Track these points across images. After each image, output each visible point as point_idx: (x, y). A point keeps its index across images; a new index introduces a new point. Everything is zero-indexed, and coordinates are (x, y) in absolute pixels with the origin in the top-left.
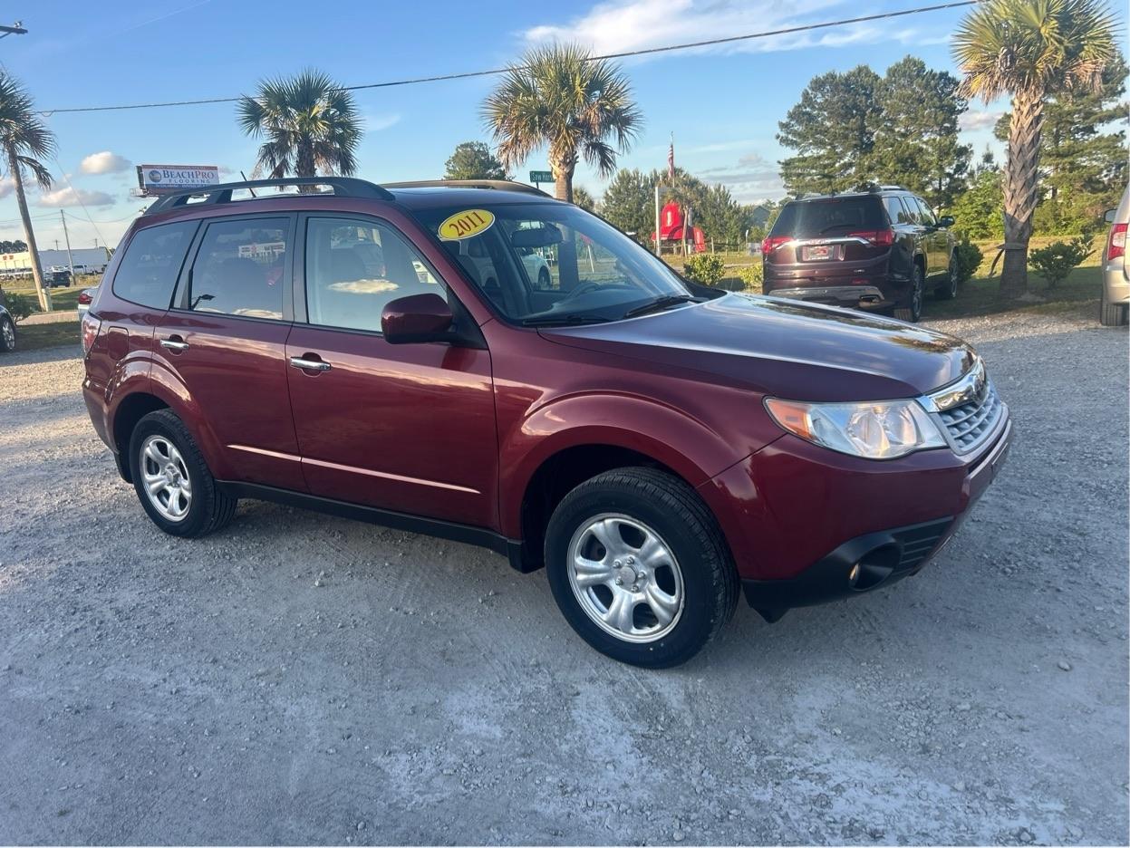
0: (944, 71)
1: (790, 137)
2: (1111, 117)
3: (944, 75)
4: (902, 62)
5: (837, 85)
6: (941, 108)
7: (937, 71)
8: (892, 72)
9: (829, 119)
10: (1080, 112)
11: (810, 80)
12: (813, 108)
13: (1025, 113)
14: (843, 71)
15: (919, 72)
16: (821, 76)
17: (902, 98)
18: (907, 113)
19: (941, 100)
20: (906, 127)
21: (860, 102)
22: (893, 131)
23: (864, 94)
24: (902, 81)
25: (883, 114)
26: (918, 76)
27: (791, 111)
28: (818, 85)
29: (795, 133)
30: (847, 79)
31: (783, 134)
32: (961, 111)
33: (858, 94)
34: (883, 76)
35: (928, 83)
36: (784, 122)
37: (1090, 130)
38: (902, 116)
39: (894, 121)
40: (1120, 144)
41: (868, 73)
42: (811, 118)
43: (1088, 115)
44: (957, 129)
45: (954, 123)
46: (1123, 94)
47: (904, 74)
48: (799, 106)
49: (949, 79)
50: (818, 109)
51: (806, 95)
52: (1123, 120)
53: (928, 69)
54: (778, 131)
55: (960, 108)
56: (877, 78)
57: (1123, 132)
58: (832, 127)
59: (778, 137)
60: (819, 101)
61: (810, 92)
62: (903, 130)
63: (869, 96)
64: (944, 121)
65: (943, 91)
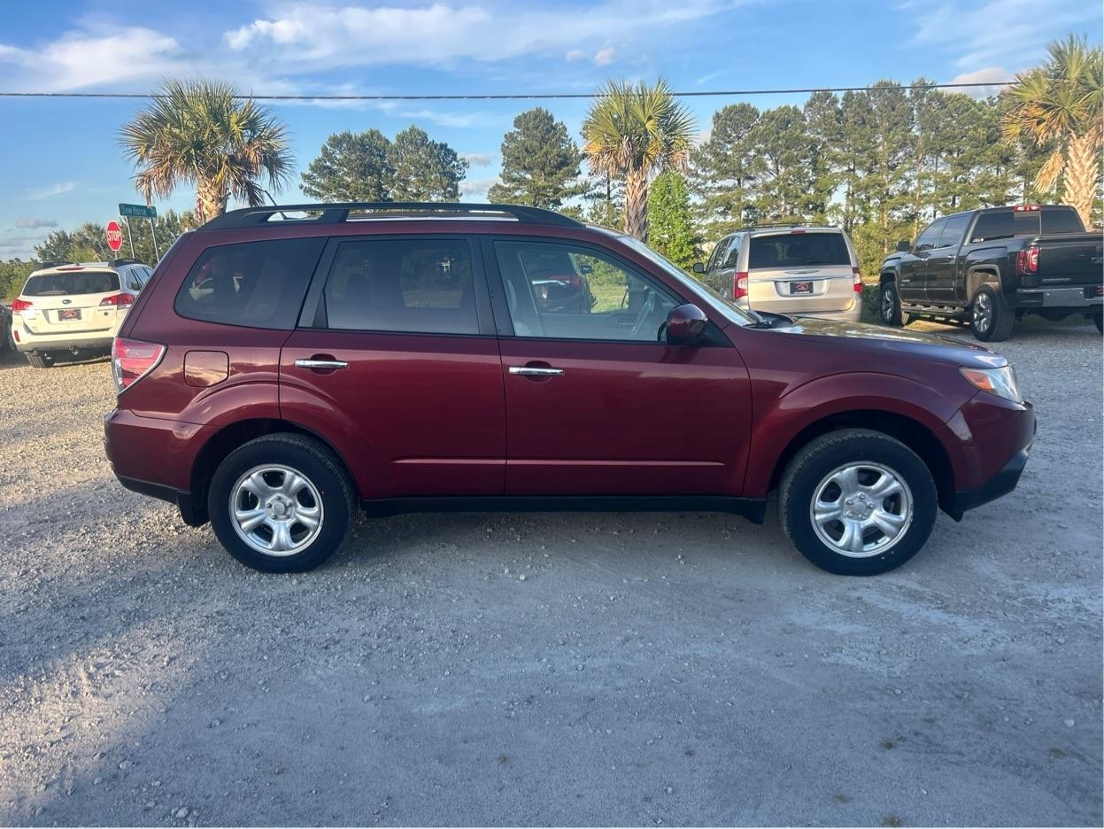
0: (444, 143)
1: (313, 188)
2: (573, 193)
3: (443, 146)
4: (408, 130)
5: (354, 144)
6: (444, 174)
7: (438, 142)
8: (401, 139)
9: (347, 174)
10: (551, 187)
11: (329, 137)
12: (333, 163)
13: (637, 187)
14: (358, 132)
15: (423, 141)
16: (338, 135)
17: (412, 163)
18: (417, 175)
19: (444, 168)
20: (417, 188)
21: (376, 162)
22: (406, 190)
23: (379, 155)
24: (410, 147)
25: (396, 174)
26: (422, 145)
27: (312, 164)
28: (336, 142)
29: (318, 185)
30: (362, 139)
31: (306, 185)
32: (460, 179)
33: (373, 154)
34: (393, 141)
35: (432, 152)
36: (307, 174)
37: (558, 203)
38: (413, 178)
39: (407, 182)
40: (581, 215)
41: (380, 137)
42: (332, 172)
43: (557, 191)
44: (459, 193)
45: (456, 188)
46: (579, 176)
47: (411, 142)
48: (320, 160)
49: (448, 150)
50: (338, 165)
51: (325, 150)
52: (580, 196)
53: (430, 140)
54: (301, 182)
55: (459, 176)
56: (387, 142)
57: (579, 206)
58: (352, 182)
59: (301, 187)
60: (338, 157)
61: (329, 148)
62: (415, 191)
63: (382, 157)
64: (448, 185)
65: (444, 160)
